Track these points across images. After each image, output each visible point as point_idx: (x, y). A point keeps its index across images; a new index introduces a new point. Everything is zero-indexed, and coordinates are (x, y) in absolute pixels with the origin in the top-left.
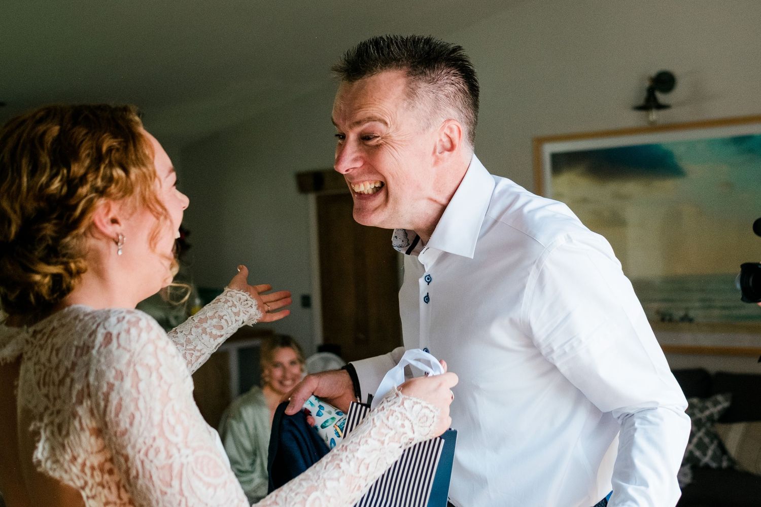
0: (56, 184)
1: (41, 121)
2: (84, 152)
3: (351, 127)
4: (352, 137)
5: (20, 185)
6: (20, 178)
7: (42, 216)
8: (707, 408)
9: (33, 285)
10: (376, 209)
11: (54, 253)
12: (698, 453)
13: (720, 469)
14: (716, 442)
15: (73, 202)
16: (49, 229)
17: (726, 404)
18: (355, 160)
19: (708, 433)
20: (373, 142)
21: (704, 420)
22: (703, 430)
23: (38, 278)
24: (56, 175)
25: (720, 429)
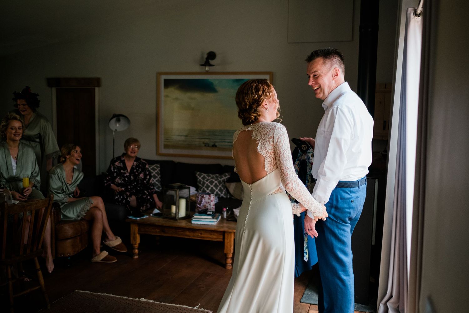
0: (256, 97)
1: (252, 83)
2: (261, 89)
3: (311, 74)
4: (312, 76)
5: (249, 97)
6: (249, 95)
7: (253, 103)
8: (223, 177)
9: (251, 118)
10: (319, 93)
11: (256, 111)
12: (219, 193)
13: (227, 198)
14: (225, 189)
15: (260, 100)
16: (255, 106)
17: (229, 176)
18: (313, 81)
19: (223, 186)
20: (316, 76)
21: (221, 181)
22: (221, 185)
23: (252, 116)
24: (256, 95)
25: (227, 184)
